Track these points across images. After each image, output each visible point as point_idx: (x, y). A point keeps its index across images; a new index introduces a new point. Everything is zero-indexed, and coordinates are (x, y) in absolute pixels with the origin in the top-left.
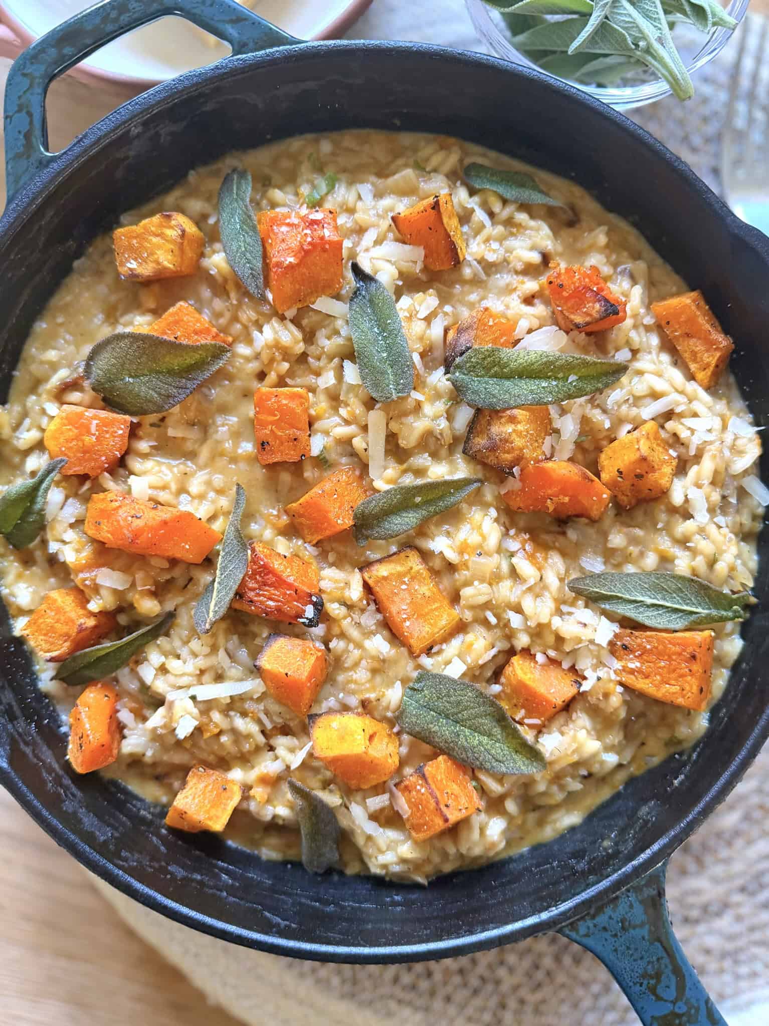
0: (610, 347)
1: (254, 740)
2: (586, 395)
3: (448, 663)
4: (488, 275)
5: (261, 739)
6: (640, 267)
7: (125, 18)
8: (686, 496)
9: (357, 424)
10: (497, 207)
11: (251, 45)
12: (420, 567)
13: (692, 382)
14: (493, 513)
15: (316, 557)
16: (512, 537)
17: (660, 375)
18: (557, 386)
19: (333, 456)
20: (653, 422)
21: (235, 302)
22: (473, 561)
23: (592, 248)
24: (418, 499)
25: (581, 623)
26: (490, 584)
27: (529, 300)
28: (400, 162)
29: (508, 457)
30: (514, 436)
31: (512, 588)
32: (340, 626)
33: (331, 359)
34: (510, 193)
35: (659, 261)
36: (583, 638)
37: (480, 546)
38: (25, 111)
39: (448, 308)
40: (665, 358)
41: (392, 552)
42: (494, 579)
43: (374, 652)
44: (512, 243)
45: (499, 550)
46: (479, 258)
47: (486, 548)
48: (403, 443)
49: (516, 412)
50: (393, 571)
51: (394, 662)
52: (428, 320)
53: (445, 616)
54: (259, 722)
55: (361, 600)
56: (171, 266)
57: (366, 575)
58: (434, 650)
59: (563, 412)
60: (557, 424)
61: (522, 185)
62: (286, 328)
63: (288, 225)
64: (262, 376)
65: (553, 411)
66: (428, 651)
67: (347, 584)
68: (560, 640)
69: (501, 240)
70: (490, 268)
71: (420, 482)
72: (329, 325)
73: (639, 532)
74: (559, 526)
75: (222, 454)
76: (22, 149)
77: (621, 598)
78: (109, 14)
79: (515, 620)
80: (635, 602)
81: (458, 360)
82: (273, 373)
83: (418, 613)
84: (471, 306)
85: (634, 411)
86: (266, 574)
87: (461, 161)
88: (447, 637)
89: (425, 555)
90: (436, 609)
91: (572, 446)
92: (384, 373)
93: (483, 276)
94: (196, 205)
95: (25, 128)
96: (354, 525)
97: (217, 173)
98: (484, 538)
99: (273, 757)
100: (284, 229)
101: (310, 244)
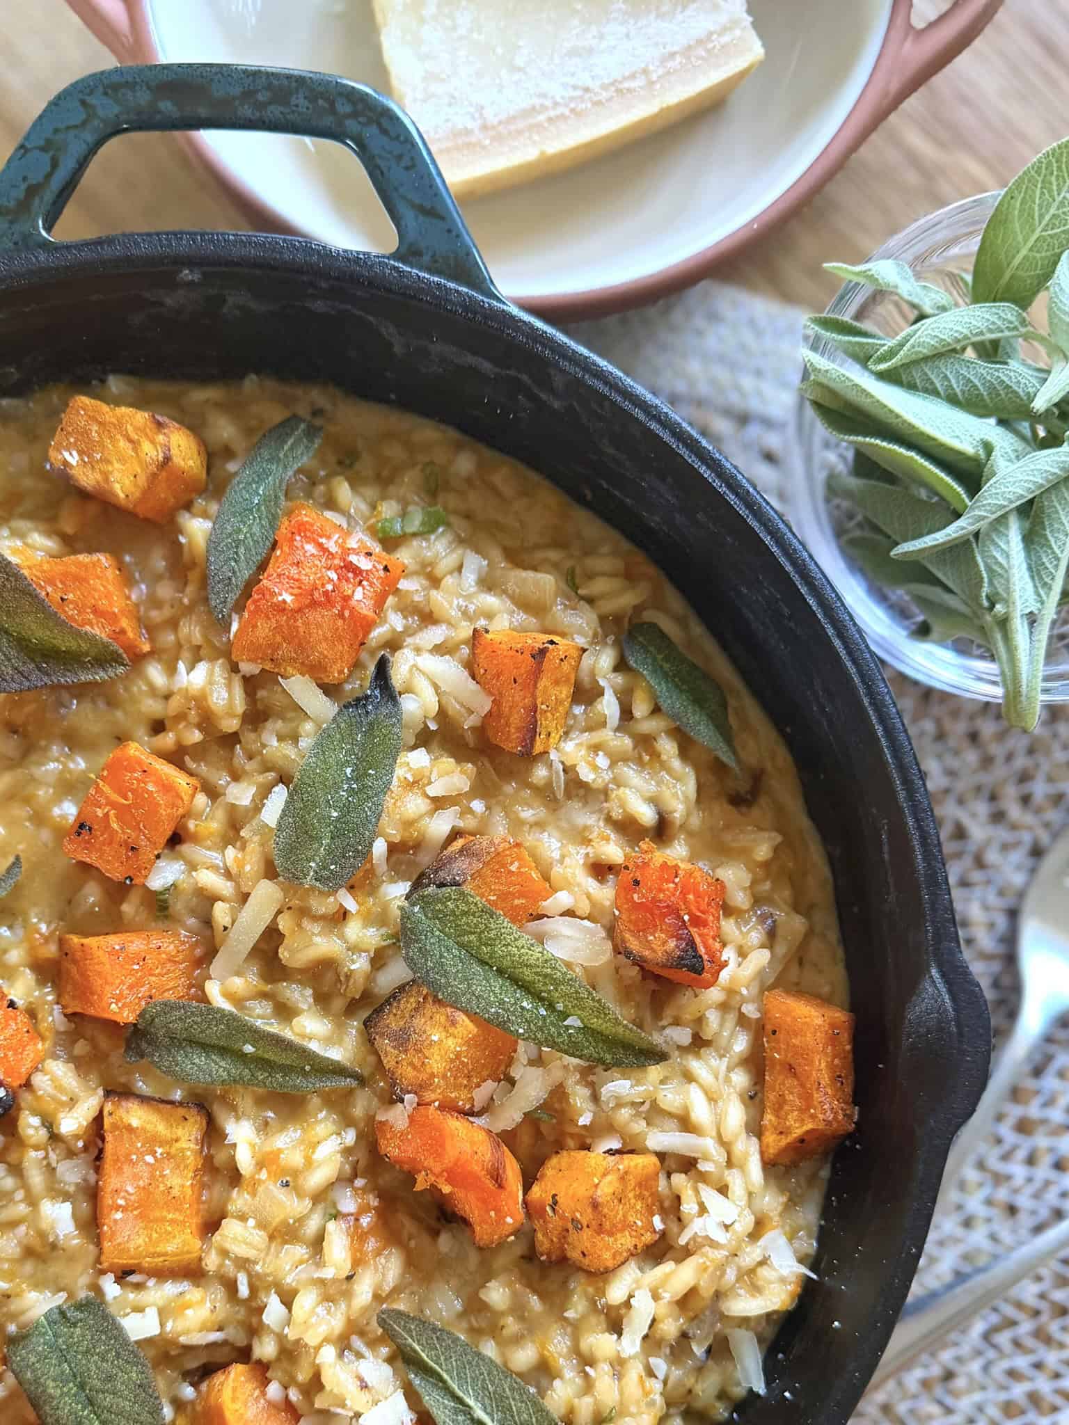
0: (669, 1013)
2: (580, 1057)
3: (139, 1309)
4: (568, 796)
6: (796, 924)
7: (274, 111)
8: (631, 1296)
9: (238, 886)
10: (641, 708)
11: (426, 259)
12: (192, 1146)
13: (755, 1140)
14: (350, 1137)
15: (58, 1033)
16: (355, 1189)
17: (712, 1099)
18: (544, 1018)
19: (178, 906)
20: (655, 1160)
21: (186, 601)
22: (267, 1188)
23: (742, 854)
24: (249, 1049)
25: (361, 1380)
26: (271, 1238)
27: (600, 870)
28: (554, 555)
29: (411, 1073)
30: (435, 1049)
31: (301, 1262)
32: (22, 1154)
33: (266, 768)
34: (673, 701)
35: (833, 935)
36: (348, 1402)
37: (296, 1173)
38: (51, 154)
39: (478, 806)
40: (741, 1079)
41: (171, 1098)
42: (283, 1234)
43: (44, 1225)
44: (629, 772)
45: (320, 1197)
46: (568, 764)
47: (301, 1181)
48: (283, 954)
49: (461, 1018)
50: (149, 1127)
51: (71, 1258)
52: (439, 803)
53: (178, 1241)
55: (77, 1137)
56: (122, 495)
57: (108, 1107)
58: (133, 1278)
59: (538, 1061)
60: (517, 1072)
61: (699, 701)
62: (229, 687)
63: (320, 545)
64: (158, 727)
65: (524, 1051)
66: (123, 1275)
67: (73, 1102)
68: (315, 1384)
69: (616, 759)
70: (577, 788)
71: (274, 1027)
72: (291, 720)
73: (534, 1301)
74: (438, 1219)
75: (27, 800)
76: (13, 204)
77: (444, 1382)
78: (257, 91)
79: (273, 1312)
80: (459, 1400)
81: (431, 889)
82: (171, 735)
83: (144, 1208)
84: (517, 824)
85: (639, 1126)
87: (638, 609)
88: (162, 1274)
89: (213, 1133)
90: (172, 1222)
91: (518, 1117)
92: (319, 839)
93: (560, 794)
94: (225, 430)
95: (36, 178)
96: (135, 1025)
97: (286, 402)
98: (309, 1163)
100: (310, 548)
101: (326, 593)
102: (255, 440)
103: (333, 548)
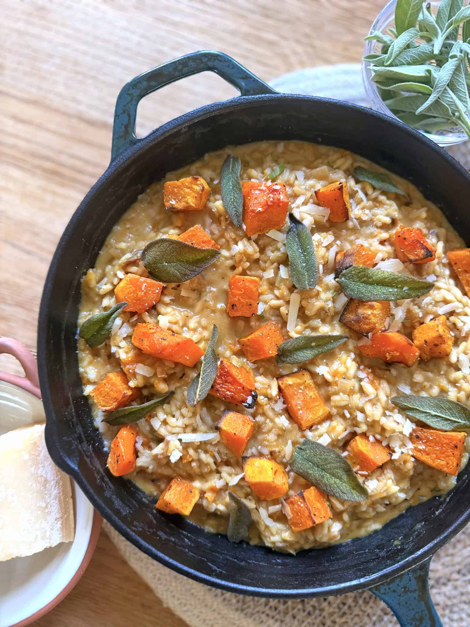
0: (424, 273)
1: (210, 467)
2: (411, 298)
3: (320, 436)
4: (361, 227)
5: (214, 467)
6: (442, 231)
7: (185, 70)
8: (458, 358)
9: (284, 300)
10: (370, 191)
11: (252, 92)
12: (311, 381)
13: (466, 297)
14: (353, 355)
15: (253, 369)
16: (361, 370)
17: (449, 291)
18: (397, 291)
19: (267, 315)
20: (444, 316)
21: (224, 227)
22: (341, 382)
23: (417, 218)
24: (313, 344)
25: (396, 421)
26: (349, 395)
27: (382, 243)
28: (319, 161)
29: (367, 327)
30: (371, 316)
31: (360, 398)
32: (263, 409)
33: (273, 263)
34: (377, 184)
35: (451, 229)
36: (396, 430)
37: (345, 374)
38: (126, 113)
39: (338, 242)
40: (452, 282)
41: (294, 371)
42: (351, 393)
43: (280, 426)
44: (376, 211)
45: (355, 377)
46: (357, 217)
47: (348, 375)
48: (308, 313)
49: (374, 303)
50: (295, 382)
51: (290, 431)
52: (328, 248)
53: (322, 410)
54: (214, 457)
55: (276, 396)
56: (194, 205)
57: (280, 383)
58: (313, 428)
59: (397, 305)
60: (393, 312)
61: (383, 181)
62: (251, 245)
63: (260, 190)
64: (233, 268)
65: (392, 304)
66: (310, 428)
67: (270, 386)
68: (383, 430)
69: (370, 209)
70: (362, 223)
71: (314, 334)
72: (274, 245)
73: (430, 374)
74: (387, 366)
75: (207, 308)
76: (122, 134)
77: (418, 410)
78: (177, 67)
79: (360, 417)
80: (426, 413)
81: (344, 271)
82: (240, 267)
83: (307, 406)
84: (351, 243)
85: (435, 309)
86: (227, 377)
87: (352, 164)
88: (320, 422)
89: (314, 375)
90: (317, 406)
91: (400, 325)
92: (304, 274)
93: (359, 227)
94: (208, 173)
95: (125, 123)
96: (277, 355)
97: (219, 156)
98: (347, 369)
99: (219, 477)
100: (257, 192)
101: (271, 202)
102: (219, 171)
103: (264, 188)
